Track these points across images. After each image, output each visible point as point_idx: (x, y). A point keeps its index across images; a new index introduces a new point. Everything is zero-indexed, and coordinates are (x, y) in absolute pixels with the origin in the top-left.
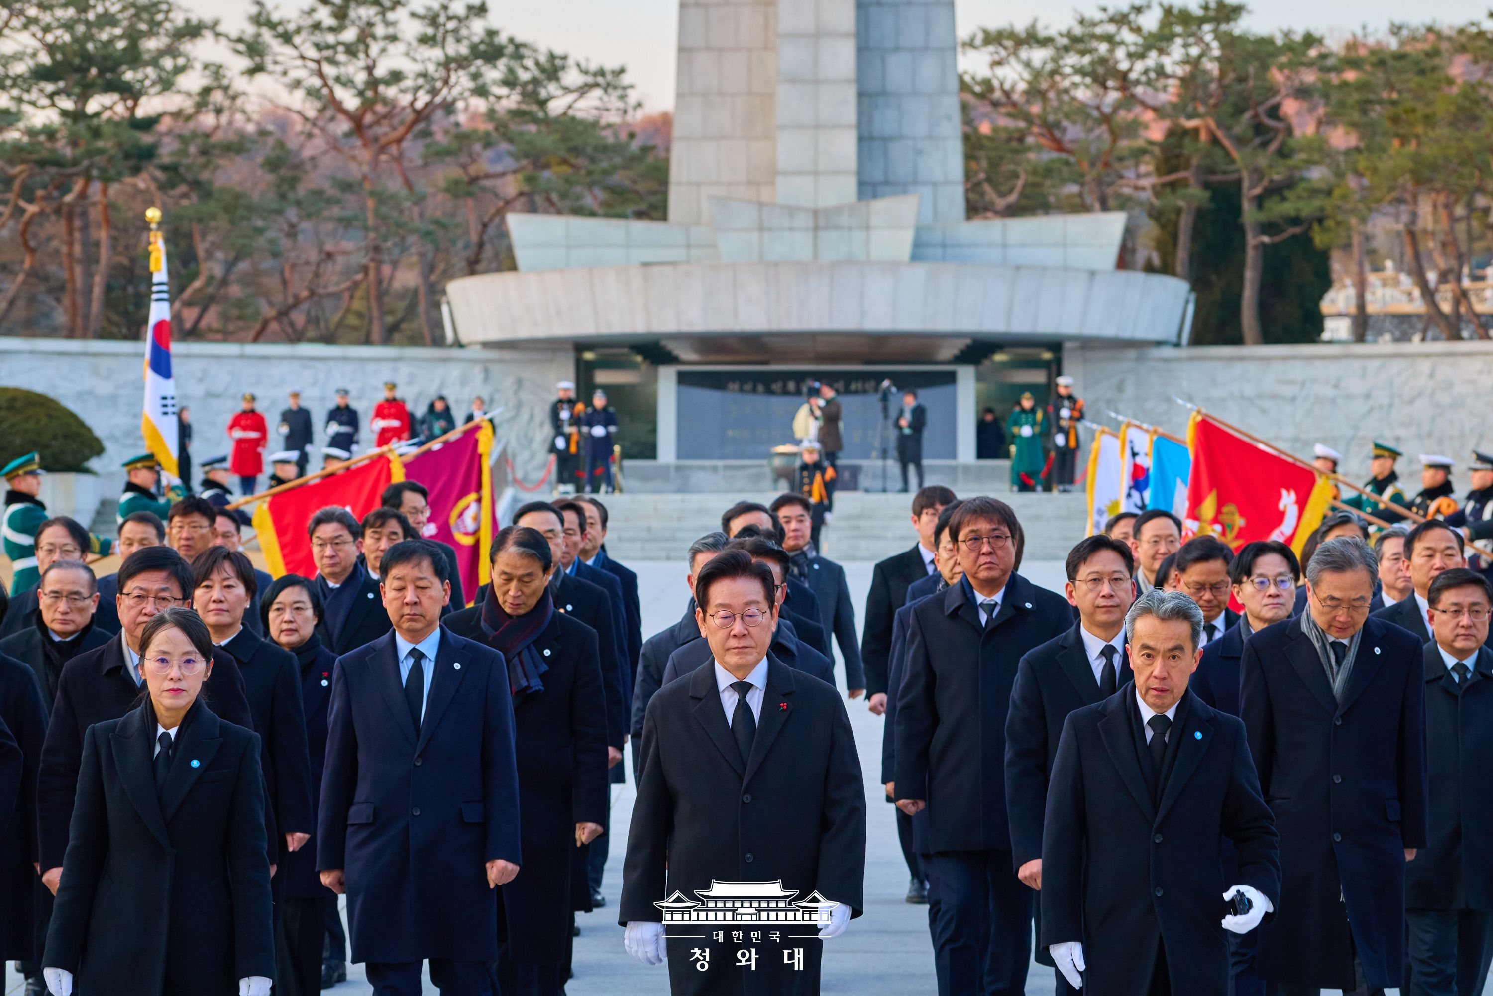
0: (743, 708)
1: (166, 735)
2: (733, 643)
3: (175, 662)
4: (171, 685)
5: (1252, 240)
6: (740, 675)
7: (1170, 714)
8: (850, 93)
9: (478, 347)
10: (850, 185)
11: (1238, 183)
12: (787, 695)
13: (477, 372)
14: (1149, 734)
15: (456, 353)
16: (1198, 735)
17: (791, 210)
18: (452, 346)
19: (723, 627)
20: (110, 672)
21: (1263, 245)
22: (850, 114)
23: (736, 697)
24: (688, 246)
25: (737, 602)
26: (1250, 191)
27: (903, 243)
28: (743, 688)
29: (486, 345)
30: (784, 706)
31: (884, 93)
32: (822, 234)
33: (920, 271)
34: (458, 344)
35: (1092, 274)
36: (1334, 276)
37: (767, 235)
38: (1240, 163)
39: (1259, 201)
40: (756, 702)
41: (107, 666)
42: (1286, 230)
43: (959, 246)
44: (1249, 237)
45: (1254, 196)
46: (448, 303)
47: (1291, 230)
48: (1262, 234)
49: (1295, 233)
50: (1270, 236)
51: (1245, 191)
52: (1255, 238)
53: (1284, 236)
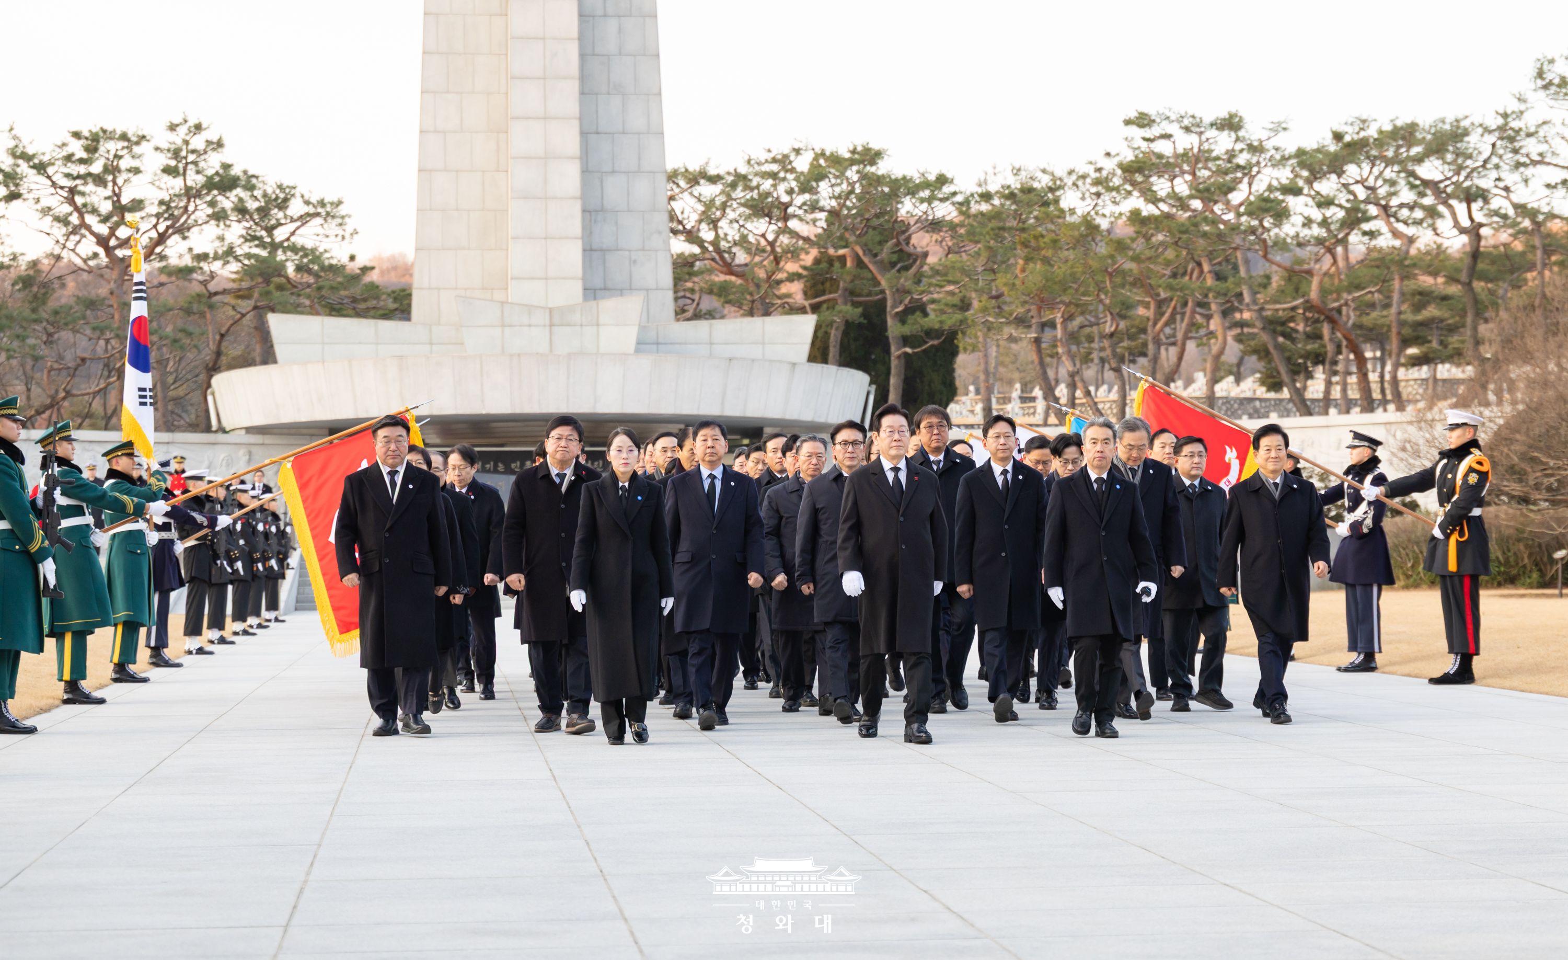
0: (897, 478)
1: (623, 486)
2: (894, 444)
3: (624, 451)
4: (624, 461)
5: (895, 352)
6: (895, 462)
7: (1105, 476)
8: (577, 207)
9: (243, 432)
10: (577, 288)
11: (883, 301)
12: (917, 474)
13: (242, 453)
14: (1095, 486)
15: (220, 437)
16: (1118, 487)
17: (530, 308)
18: (216, 432)
19: (889, 436)
20: (543, 477)
21: (906, 354)
22: (575, 226)
23: (893, 474)
24: (431, 344)
25: (896, 425)
26: (893, 309)
27: (628, 337)
28: (896, 470)
29: (249, 430)
30: (916, 478)
31: (602, 210)
32: (555, 329)
33: (645, 362)
34: (222, 430)
35: (794, 364)
36: (958, 383)
37: (507, 330)
38: (884, 283)
39: (902, 317)
40: (903, 476)
41: (540, 475)
42: (926, 343)
43: (671, 344)
44: (893, 348)
45: (897, 313)
46: (213, 394)
47: (931, 343)
48: (905, 345)
49: (932, 346)
50: (912, 347)
51: (888, 309)
52: (899, 349)
53: (924, 348)
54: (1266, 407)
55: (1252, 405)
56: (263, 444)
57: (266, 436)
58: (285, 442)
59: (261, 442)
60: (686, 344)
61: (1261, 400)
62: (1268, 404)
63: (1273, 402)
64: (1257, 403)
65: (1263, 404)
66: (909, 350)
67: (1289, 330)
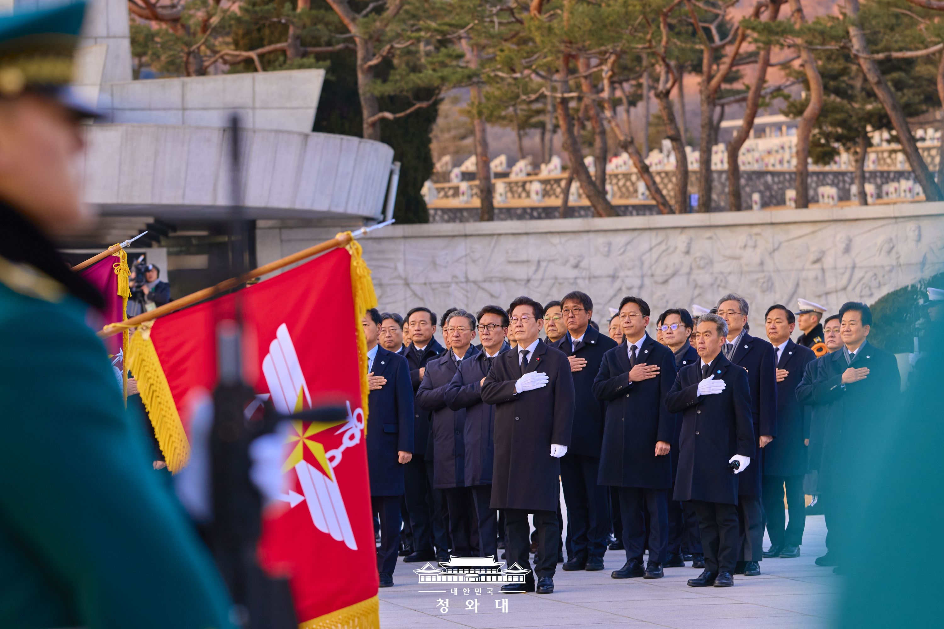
5: (369, 117)
11: (354, 52)
21: (384, 119)
26: (365, 62)
38: (352, 29)
42: (414, 105)
43: (131, 109)
44: (365, 113)
45: (371, 67)
47: (418, 105)
48: (381, 110)
49: (420, 108)
50: (393, 112)
51: (359, 62)
52: (373, 115)
53: (408, 111)
54: (779, 182)
55: (762, 180)
60: (150, 109)
61: (773, 174)
62: (781, 178)
63: (787, 177)
64: (769, 178)
65: (776, 179)
66: (389, 115)
67: (843, 85)
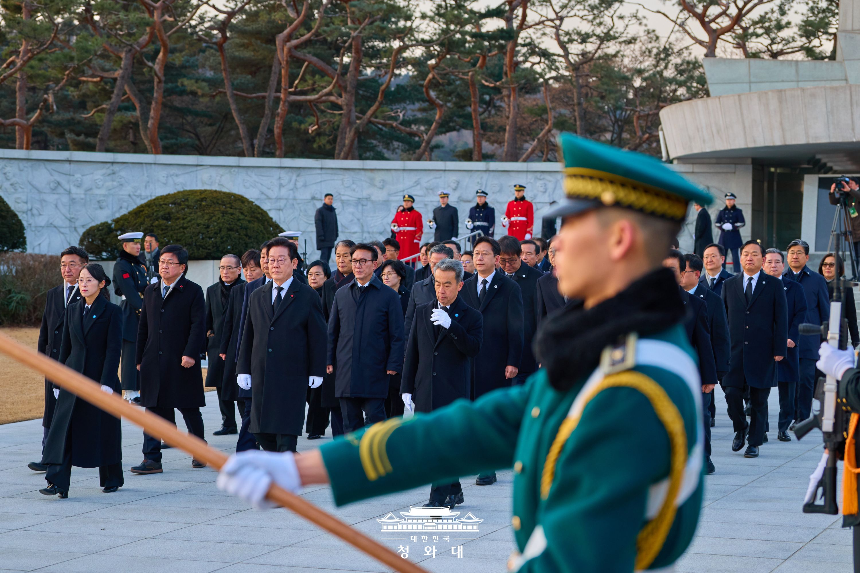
34: (669, 161)
46: (662, 130)
56: (693, 173)
57: (695, 166)
58: (712, 170)
59: (691, 170)
